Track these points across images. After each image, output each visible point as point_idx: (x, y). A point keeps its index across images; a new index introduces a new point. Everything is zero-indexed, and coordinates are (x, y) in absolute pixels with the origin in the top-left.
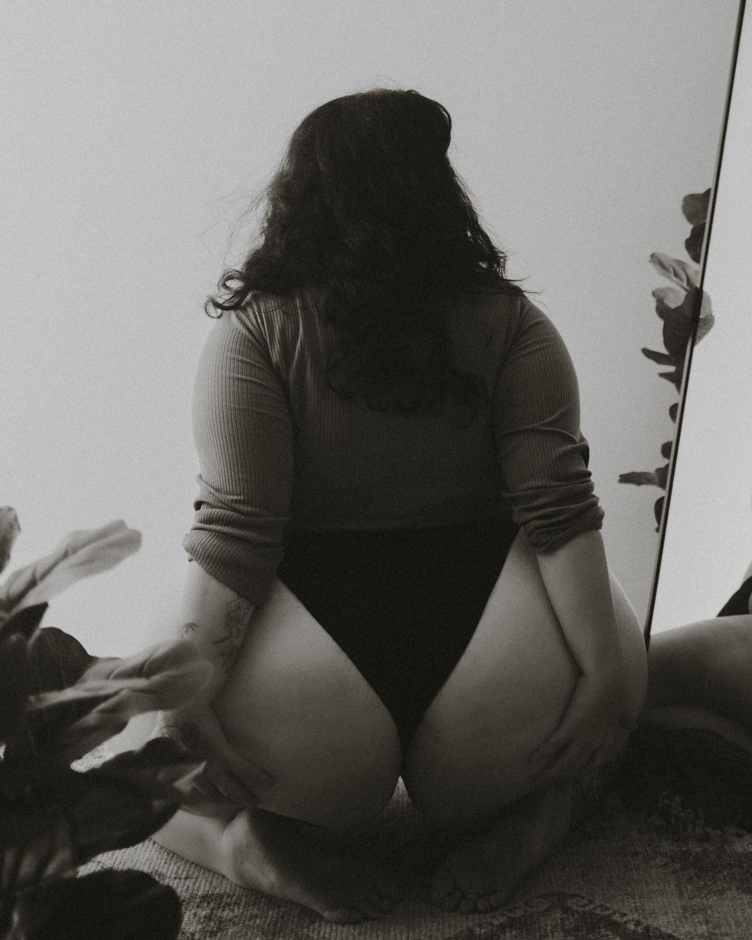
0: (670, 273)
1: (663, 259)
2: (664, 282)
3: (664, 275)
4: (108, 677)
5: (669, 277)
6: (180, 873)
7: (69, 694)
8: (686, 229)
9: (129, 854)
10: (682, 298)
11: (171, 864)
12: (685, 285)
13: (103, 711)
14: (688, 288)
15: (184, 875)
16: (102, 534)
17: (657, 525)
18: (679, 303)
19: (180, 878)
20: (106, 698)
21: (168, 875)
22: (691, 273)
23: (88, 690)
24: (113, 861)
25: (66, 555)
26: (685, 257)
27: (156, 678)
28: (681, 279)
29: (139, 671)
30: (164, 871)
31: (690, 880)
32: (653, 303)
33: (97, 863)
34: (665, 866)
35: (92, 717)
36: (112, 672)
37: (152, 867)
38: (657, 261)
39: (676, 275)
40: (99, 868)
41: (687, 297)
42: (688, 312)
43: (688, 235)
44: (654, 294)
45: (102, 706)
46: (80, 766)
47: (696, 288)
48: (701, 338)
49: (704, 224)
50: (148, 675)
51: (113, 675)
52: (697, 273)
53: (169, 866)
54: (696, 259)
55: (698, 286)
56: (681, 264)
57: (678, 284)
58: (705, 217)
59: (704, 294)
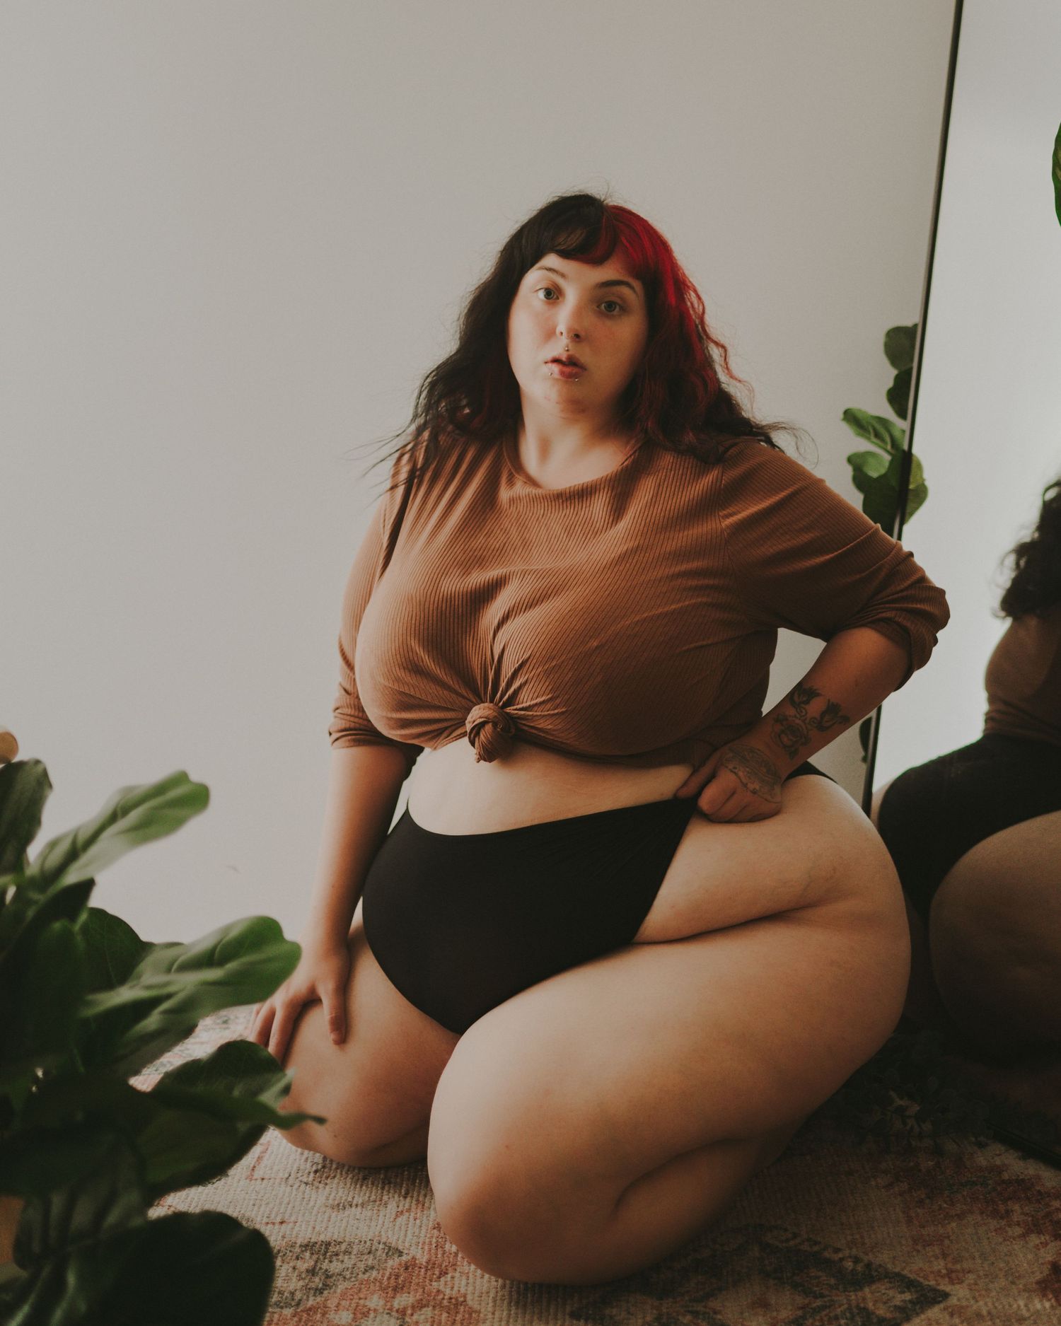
0: (869, 432)
1: (859, 415)
2: (862, 445)
3: (862, 436)
4: (169, 970)
5: (869, 439)
6: (273, 1216)
7: (125, 994)
8: (888, 375)
9: (208, 1195)
10: (887, 464)
11: (261, 1205)
12: (889, 447)
13: (166, 1012)
14: (893, 452)
15: (278, 1220)
16: (160, 789)
17: (863, 754)
18: (883, 471)
19: (274, 1224)
20: (169, 996)
21: (259, 1219)
22: (897, 434)
23: (149, 987)
24: (187, 1205)
25: (113, 818)
26: (888, 413)
27: (232, 966)
28: (883, 440)
29: (209, 959)
30: (253, 1216)
31: (921, 1203)
32: (849, 471)
33: (167, 1207)
34: (889, 1186)
35: (153, 1021)
36: (175, 961)
37: (238, 1210)
38: (851, 417)
39: (877, 435)
40: (170, 1212)
41: (891, 462)
42: (894, 482)
43: (890, 384)
44: (850, 460)
45: (165, 1006)
46: (145, 1081)
47: (904, 451)
48: (912, 514)
49: (911, 369)
50: (221, 963)
51: (175, 966)
52: (904, 431)
53: (259, 1208)
54: (902, 413)
55: (906, 447)
56: (883, 422)
57: (880, 447)
58: (912, 360)
59: (914, 458)
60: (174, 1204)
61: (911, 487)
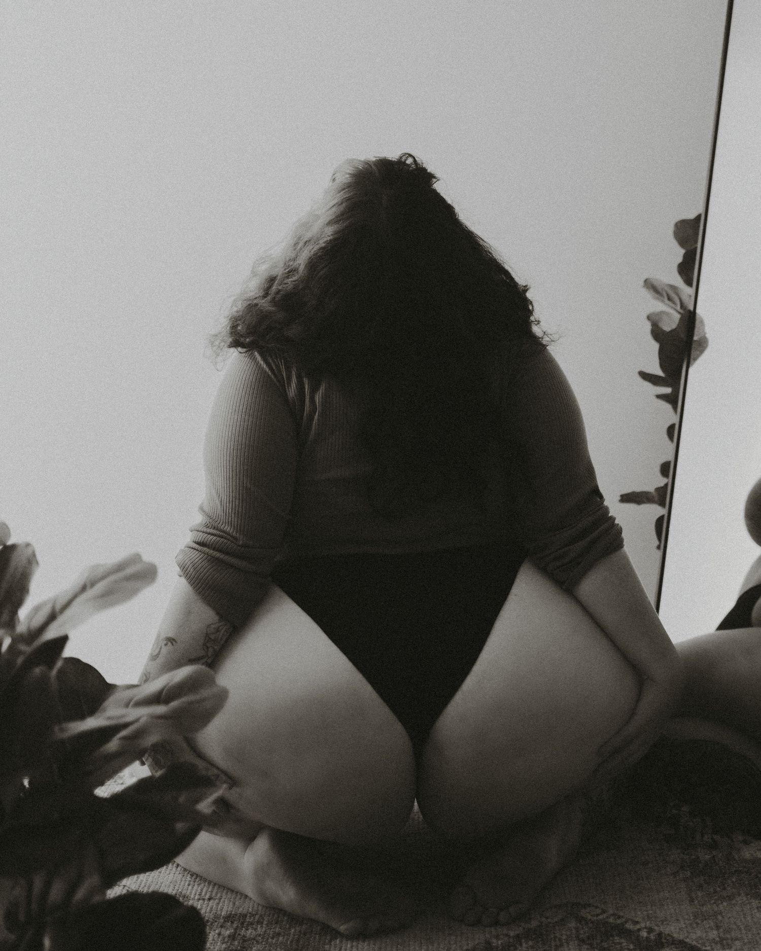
0: (664, 297)
1: (655, 284)
2: (658, 306)
3: (657, 299)
4: (127, 705)
5: (663, 301)
6: (203, 894)
7: (92, 723)
8: (678, 254)
9: (153, 877)
10: (677, 321)
11: (194, 885)
12: (678, 308)
13: (124, 738)
14: (681, 311)
15: (207, 896)
16: (120, 567)
17: (657, 543)
18: (674, 326)
19: (204, 900)
20: (126, 726)
21: (192, 896)
22: (684, 297)
23: (109, 718)
24: (138, 885)
25: (84, 589)
26: (678, 281)
27: (174, 704)
28: (674, 303)
29: (157, 699)
30: (188, 893)
31: (700, 887)
32: (648, 326)
33: (122, 887)
34: (675, 874)
35: (113, 745)
36: (130, 701)
37: (176, 888)
38: (651, 286)
39: (669, 299)
40: (125, 891)
41: (681, 319)
42: (683, 335)
43: (680, 259)
44: (649, 318)
45: (124, 733)
46: (104, 791)
47: (690, 311)
48: (695, 359)
49: (696, 249)
50: (167, 701)
51: (132, 703)
52: (690, 296)
53: (193, 888)
54: (689, 283)
55: (692, 308)
56: (674, 288)
57: (672, 308)
58: (696, 242)
59: (697, 317)
60: (128, 884)
61: (695, 338)
